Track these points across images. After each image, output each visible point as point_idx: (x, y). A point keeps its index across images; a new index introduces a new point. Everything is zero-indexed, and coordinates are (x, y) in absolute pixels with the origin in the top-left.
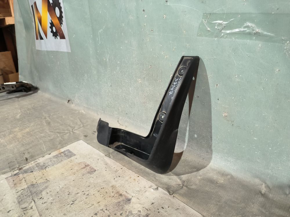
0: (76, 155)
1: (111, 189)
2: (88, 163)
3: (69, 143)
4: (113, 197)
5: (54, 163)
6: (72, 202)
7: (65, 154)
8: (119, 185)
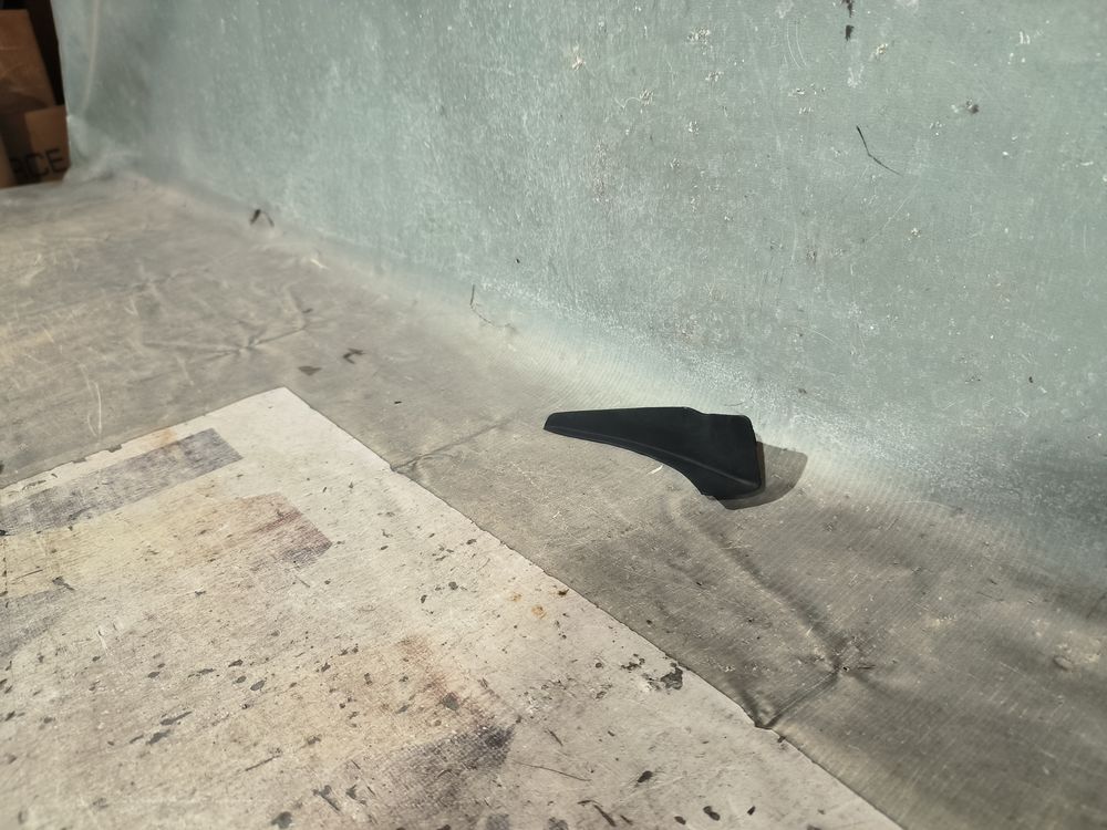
0: (240, 458)
1: (398, 657)
2: (296, 501)
3: (223, 400)
4: (404, 709)
5: (122, 493)
6: (162, 723)
7: (189, 453)
8: (448, 636)
